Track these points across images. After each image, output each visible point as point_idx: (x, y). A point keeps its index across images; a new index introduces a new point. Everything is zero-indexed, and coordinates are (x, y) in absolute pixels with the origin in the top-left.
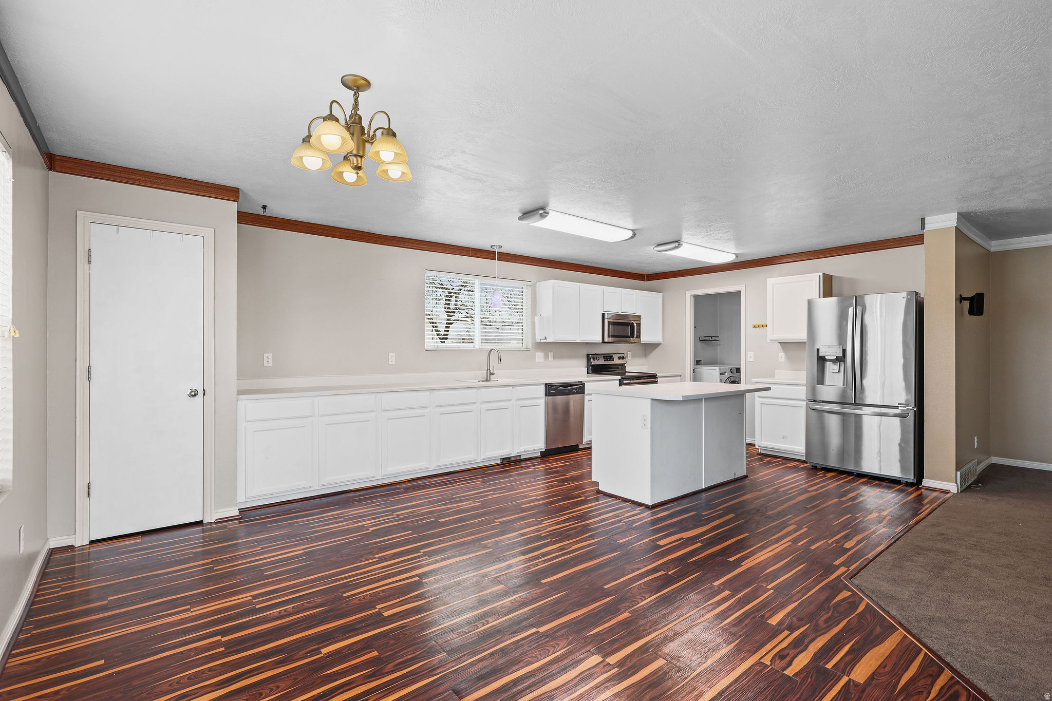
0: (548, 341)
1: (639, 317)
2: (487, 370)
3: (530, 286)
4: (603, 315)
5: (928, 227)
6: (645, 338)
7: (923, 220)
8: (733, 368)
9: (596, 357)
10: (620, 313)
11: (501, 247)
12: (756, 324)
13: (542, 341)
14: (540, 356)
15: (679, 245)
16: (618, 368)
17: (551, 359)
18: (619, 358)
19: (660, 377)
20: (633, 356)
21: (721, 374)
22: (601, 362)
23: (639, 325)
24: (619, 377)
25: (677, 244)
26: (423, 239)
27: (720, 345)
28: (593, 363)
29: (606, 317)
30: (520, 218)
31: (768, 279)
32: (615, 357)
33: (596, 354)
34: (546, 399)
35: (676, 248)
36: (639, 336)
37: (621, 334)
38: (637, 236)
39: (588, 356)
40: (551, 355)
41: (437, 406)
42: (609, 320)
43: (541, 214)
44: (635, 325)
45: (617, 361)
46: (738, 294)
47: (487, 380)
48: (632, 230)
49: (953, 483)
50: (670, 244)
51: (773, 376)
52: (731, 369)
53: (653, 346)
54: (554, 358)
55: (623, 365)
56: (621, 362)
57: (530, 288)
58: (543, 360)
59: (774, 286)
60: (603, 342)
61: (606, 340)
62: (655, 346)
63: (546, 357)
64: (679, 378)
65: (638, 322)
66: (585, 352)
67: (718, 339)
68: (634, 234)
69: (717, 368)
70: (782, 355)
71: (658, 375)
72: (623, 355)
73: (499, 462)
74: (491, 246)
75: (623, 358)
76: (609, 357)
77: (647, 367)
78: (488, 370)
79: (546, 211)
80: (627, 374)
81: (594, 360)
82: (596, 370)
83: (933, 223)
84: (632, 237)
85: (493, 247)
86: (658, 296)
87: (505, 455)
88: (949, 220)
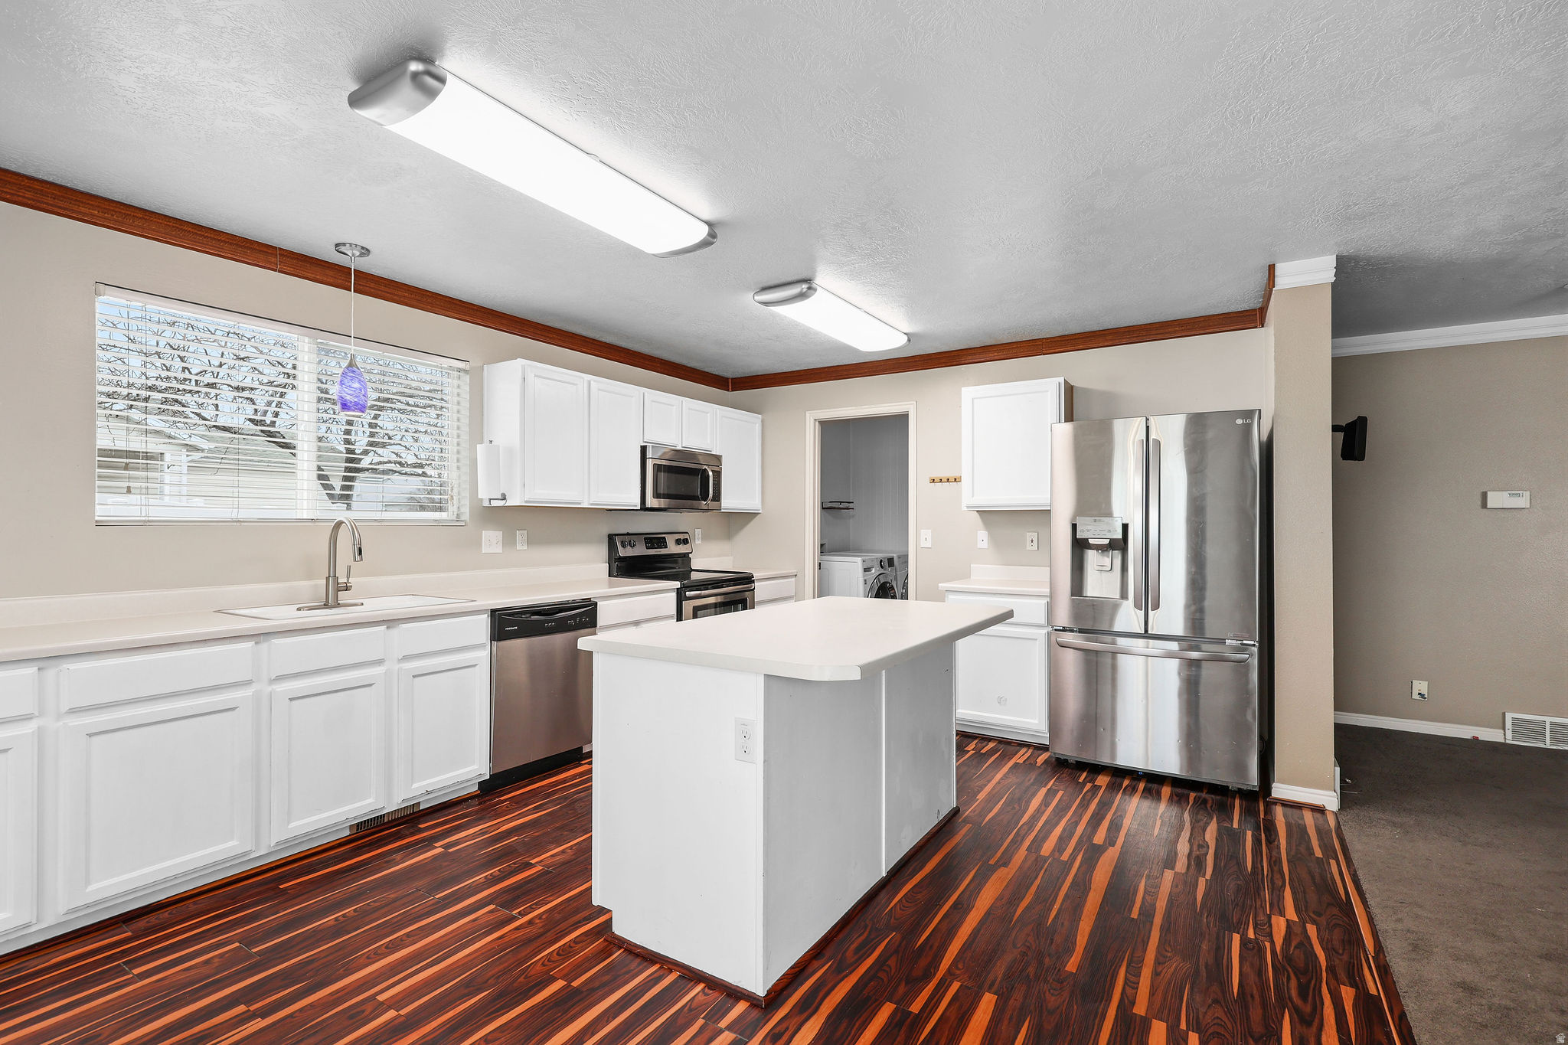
0: (510, 503)
1: (718, 458)
2: (327, 579)
3: (466, 371)
4: (644, 449)
5: (1282, 282)
6: (730, 501)
7: (1272, 268)
8: (884, 558)
9: (629, 538)
10: (679, 448)
11: (365, 252)
12: (937, 475)
13: (495, 503)
14: (491, 540)
15: (809, 288)
16: (676, 562)
17: (521, 546)
18: (678, 542)
19: (760, 580)
20: (705, 538)
21: (866, 570)
22: (640, 550)
23: (718, 475)
24: (677, 584)
25: (805, 286)
26: (81, 187)
27: (853, 516)
28: (622, 552)
29: (649, 454)
30: (356, 100)
31: (964, 389)
32: (670, 541)
33: (628, 534)
34: (494, 649)
35: (802, 296)
36: (717, 497)
37: (682, 491)
38: (718, 242)
39: (611, 538)
40: (521, 536)
41: (73, 711)
42: (658, 462)
43: (415, 76)
44: (711, 473)
45: (673, 548)
46: (902, 419)
47: (326, 606)
48: (709, 224)
49: (1329, 789)
50: (791, 287)
51: (966, 575)
52: (881, 561)
53: (743, 518)
54: (528, 543)
55: (685, 557)
56: (681, 549)
57: (467, 378)
58: (499, 549)
59: (975, 401)
60: (644, 508)
61: (651, 502)
62: (747, 517)
63: (509, 541)
64: (793, 579)
65: (716, 469)
66: (606, 529)
67: (851, 505)
68: (712, 235)
69: (859, 560)
70: (982, 537)
71: (756, 576)
72: (686, 536)
73: (347, 833)
74: (337, 245)
75: (686, 542)
76: (655, 540)
77: (731, 558)
78: (332, 576)
79: (432, 69)
80: (694, 576)
81: (624, 546)
82: (627, 567)
83: (1288, 276)
84: (705, 244)
85: (342, 249)
86: (753, 421)
87: (361, 816)
88: (1320, 270)
